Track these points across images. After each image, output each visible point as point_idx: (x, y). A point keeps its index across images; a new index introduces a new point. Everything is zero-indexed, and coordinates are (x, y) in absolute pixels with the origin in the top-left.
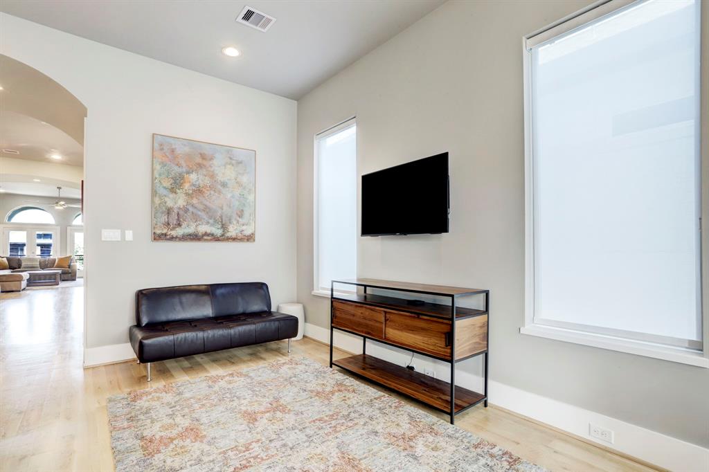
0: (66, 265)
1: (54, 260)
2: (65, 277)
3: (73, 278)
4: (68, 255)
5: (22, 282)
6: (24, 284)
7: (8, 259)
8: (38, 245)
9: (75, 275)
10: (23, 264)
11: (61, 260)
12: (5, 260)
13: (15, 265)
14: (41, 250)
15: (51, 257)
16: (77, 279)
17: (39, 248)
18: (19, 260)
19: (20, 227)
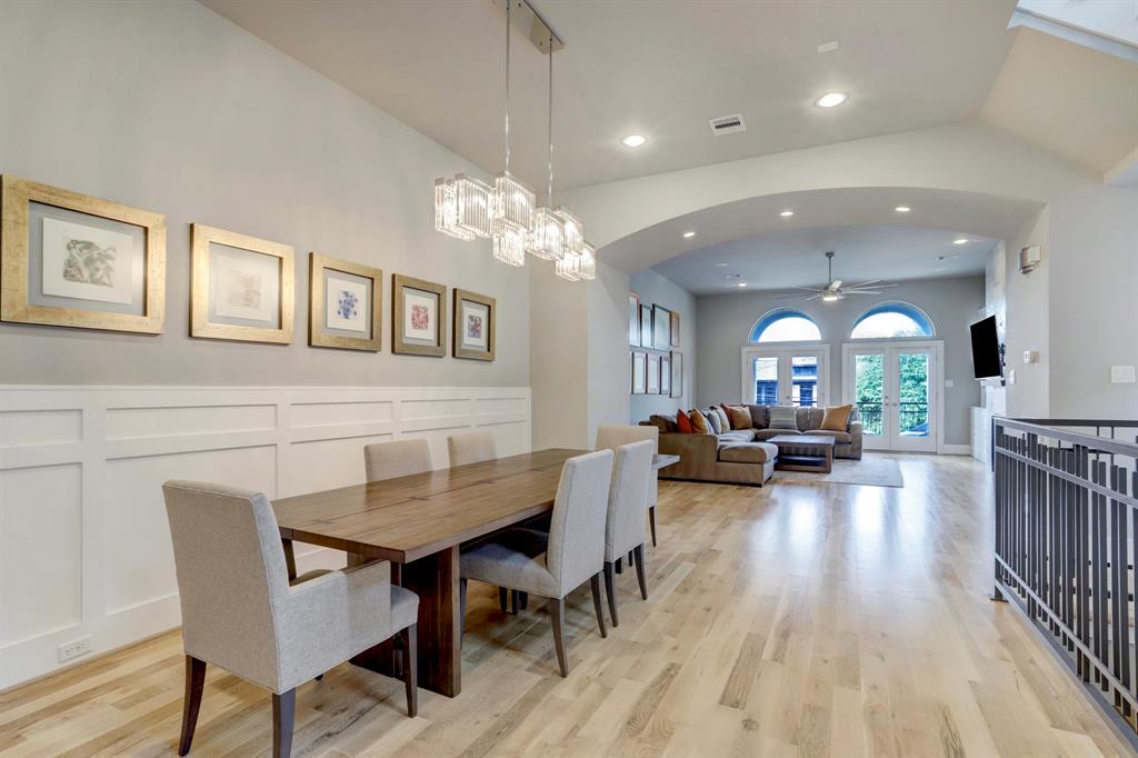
0: (841, 424)
1: (821, 413)
2: (841, 450)
3: (855, 454)
4: (845, 404)
5: (765, 466)
6: (768, 467)
7: (752, 409)
8: (796, 383)
9: (860, 448)
10: (774, 419)
11: (833, 413)
12: (747, 410)
13: (761, 421)
14: (801, 391)
15: (815, 405)
16: (864, 456)
17: (798, 387)
18: (767, 411)
19: (772, 349)
